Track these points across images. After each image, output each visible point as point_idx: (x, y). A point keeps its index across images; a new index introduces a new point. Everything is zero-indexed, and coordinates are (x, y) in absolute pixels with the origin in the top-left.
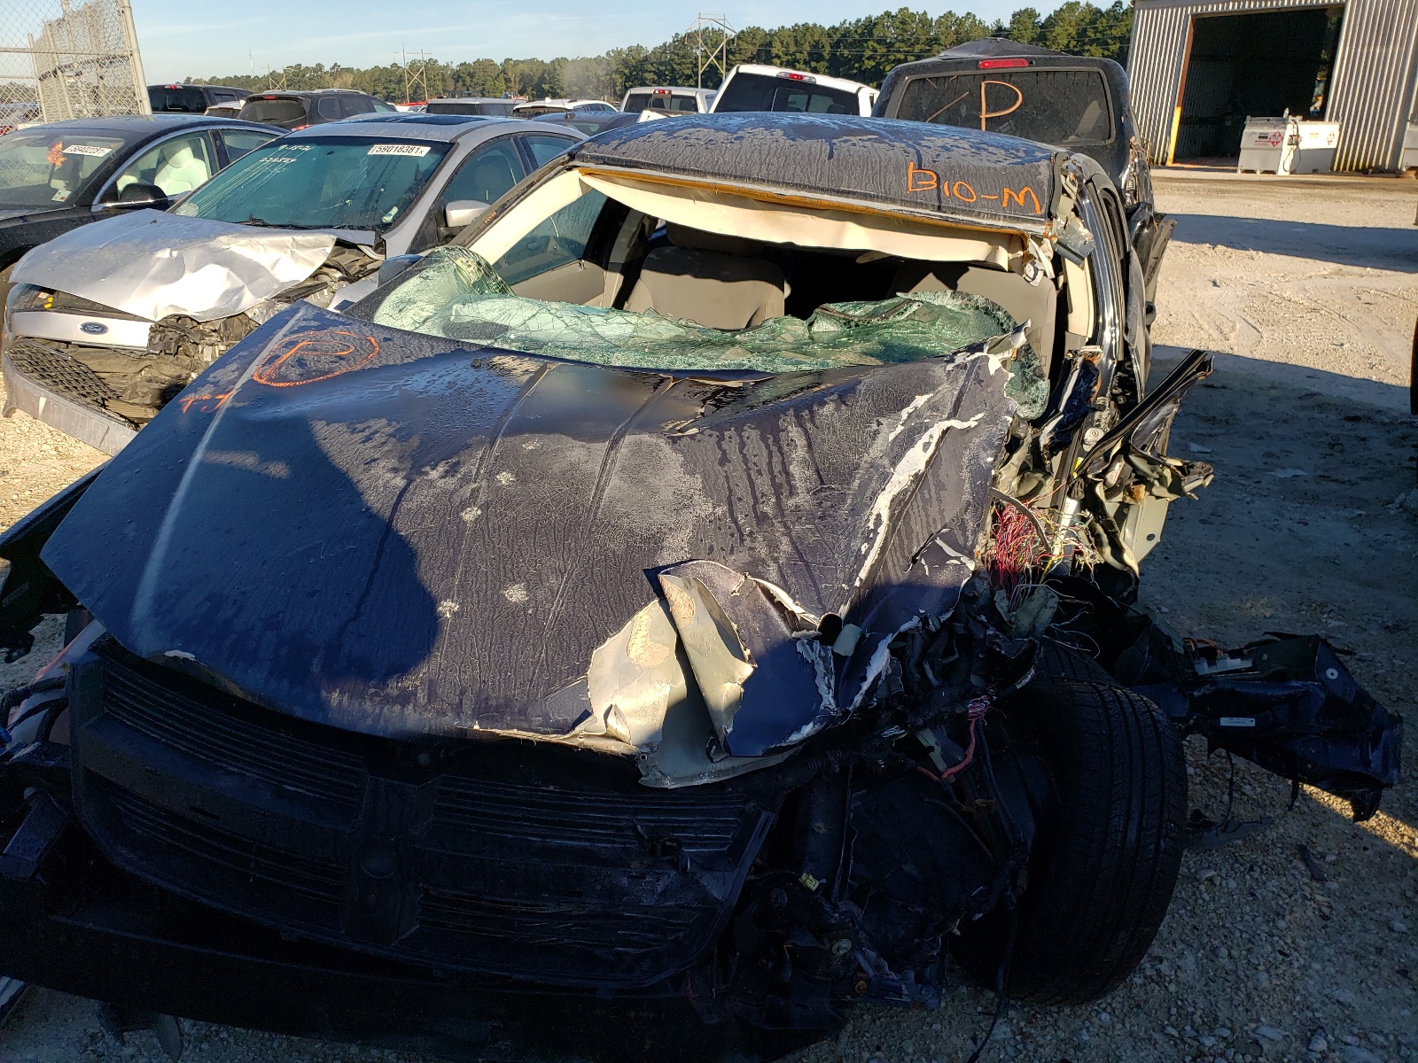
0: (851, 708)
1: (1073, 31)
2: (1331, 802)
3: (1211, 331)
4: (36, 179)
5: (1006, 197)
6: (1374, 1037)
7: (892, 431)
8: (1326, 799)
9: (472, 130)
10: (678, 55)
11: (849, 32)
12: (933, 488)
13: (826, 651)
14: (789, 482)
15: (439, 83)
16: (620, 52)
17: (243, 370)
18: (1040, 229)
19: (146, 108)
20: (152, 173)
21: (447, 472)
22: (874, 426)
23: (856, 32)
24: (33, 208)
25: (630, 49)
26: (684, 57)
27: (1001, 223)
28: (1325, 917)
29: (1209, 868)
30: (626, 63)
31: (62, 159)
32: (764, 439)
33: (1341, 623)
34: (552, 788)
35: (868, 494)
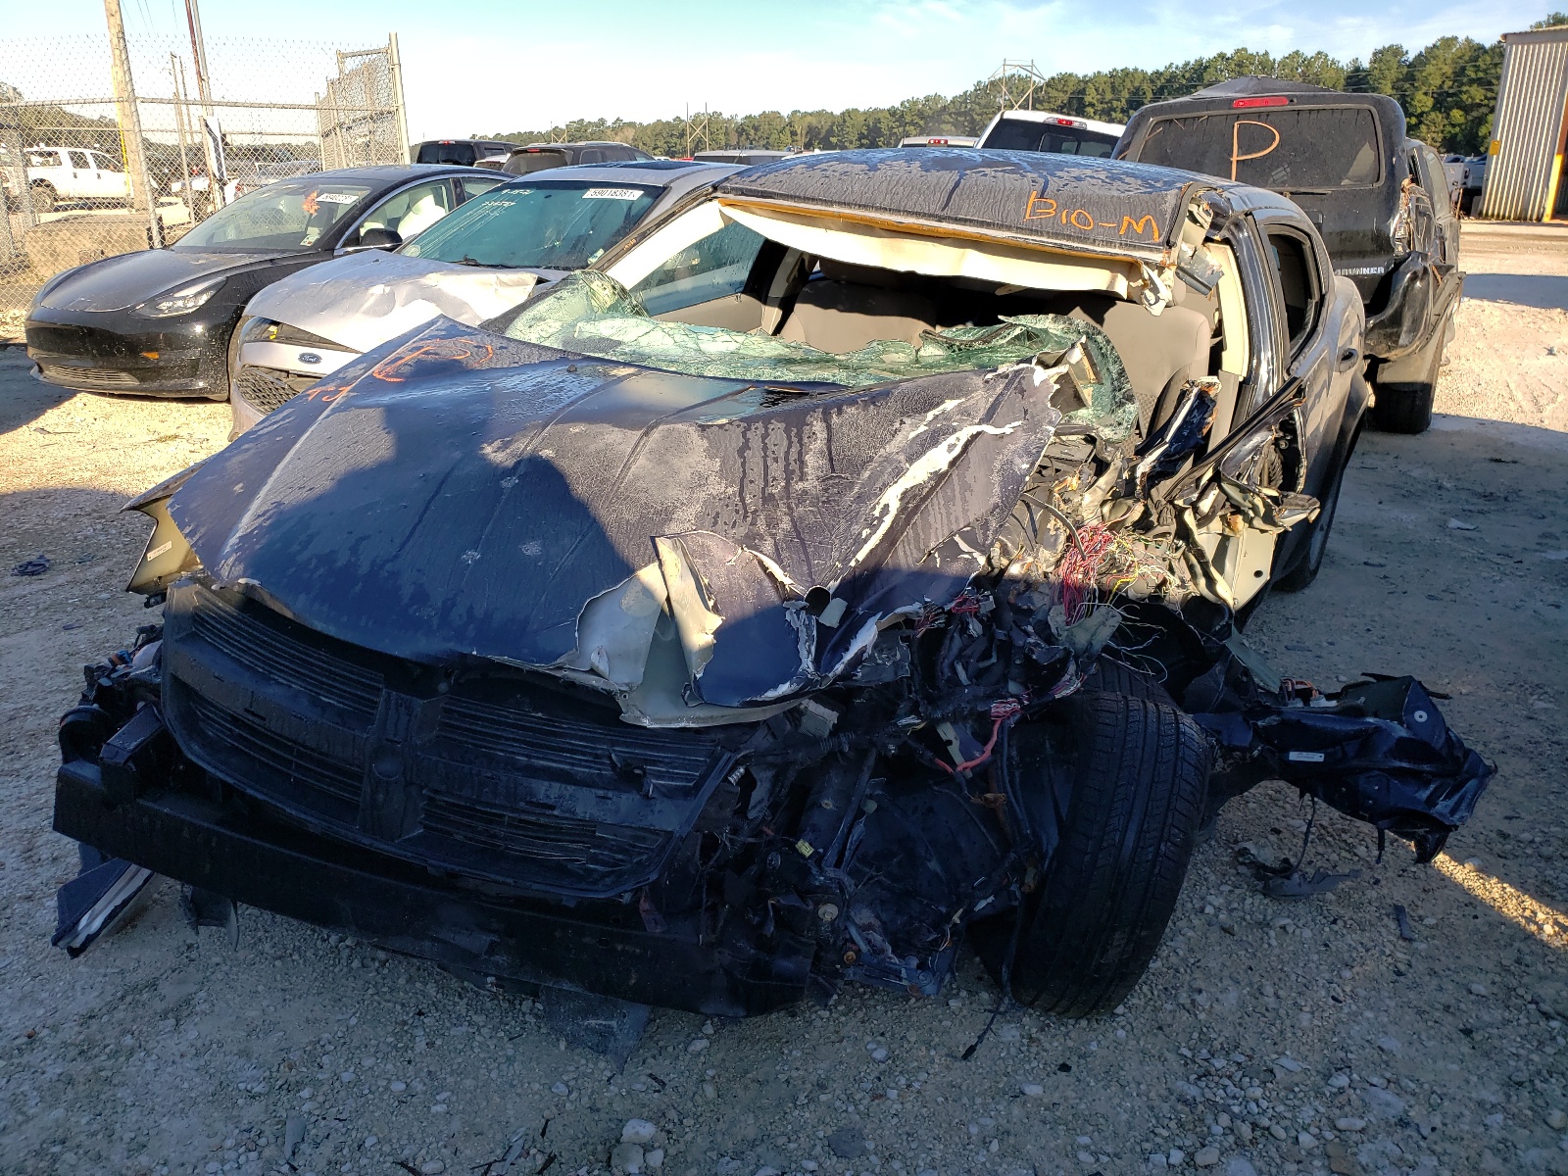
0: (830, 675)
1: (1448, 70)
2: (1455, 872)
3: (1523, 403)
4: (293, 227)
5: (1125, 224)
6: (1405, 1082)
7: (914, 429)
8: (1451, 868)
9: (688, 174)
10: (979, 104)
11: (1175, 77)
12: (957, 488)
13: (810, 620)
14: (801, 468)
15: (722, 137)
16: (915, 103)
17: (367, 369)
18: (1157, 257)
19: (407, 160)
20: (396, 221)
21: (499, 448)
22: (897, 425)
23: (1183, 76)
24: (283, 251)
25: (927, 99)
26: (985, 107)
27: (1116, 251)
28: (1399, 973)
29: (1288, 917)
30: (922, 113)
31: (316, 207)
32: (787, 431)
33: (1550, 706)
34: (540, 715)
35: (879, 485)
